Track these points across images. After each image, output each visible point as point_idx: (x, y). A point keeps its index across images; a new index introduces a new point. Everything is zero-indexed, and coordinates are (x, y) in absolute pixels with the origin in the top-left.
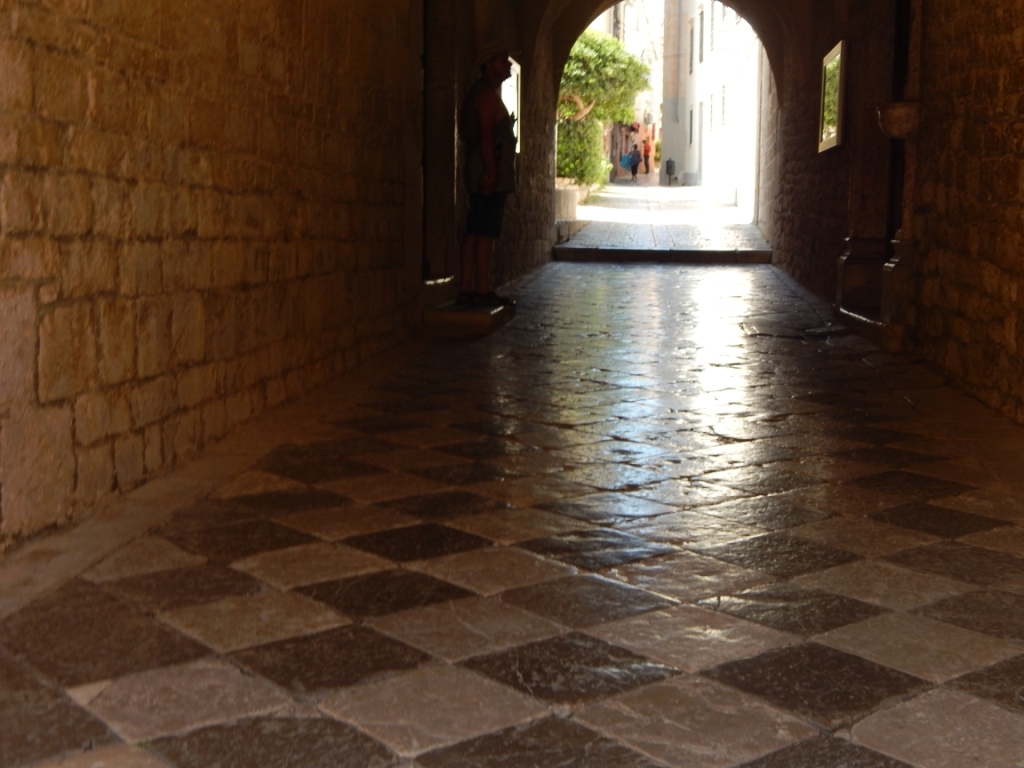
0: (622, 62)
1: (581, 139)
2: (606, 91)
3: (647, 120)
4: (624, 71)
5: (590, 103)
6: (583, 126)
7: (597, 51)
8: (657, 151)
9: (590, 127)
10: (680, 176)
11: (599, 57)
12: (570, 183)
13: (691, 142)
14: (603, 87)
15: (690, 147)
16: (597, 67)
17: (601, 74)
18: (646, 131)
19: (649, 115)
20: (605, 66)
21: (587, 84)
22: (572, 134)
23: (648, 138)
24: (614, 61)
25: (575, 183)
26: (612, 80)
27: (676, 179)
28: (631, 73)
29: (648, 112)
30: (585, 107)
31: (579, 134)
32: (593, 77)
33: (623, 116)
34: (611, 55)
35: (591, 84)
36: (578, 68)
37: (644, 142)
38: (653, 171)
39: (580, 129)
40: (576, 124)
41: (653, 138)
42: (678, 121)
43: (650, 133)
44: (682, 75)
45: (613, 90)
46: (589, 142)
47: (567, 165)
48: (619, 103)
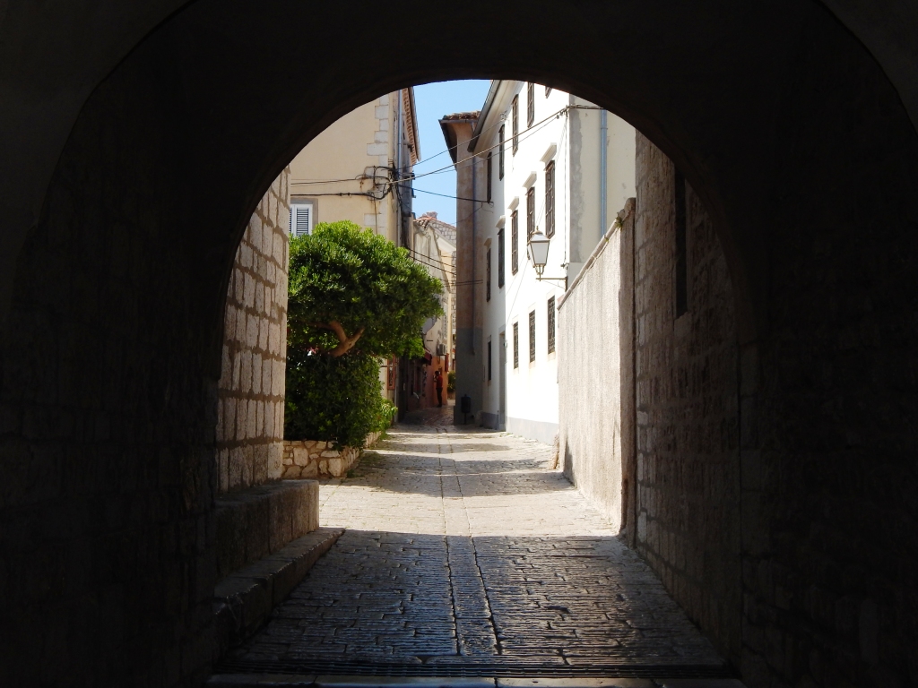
0: (403, 273)
1: (343, 385)
2: (377, 315)
3: (440, 350)
4: (403, 285)
5: (356, 333)
6: (346, 365)
7: (362, 257)
8: (450, 382)
9: (355, 367)
10: (478, 416)
11: (367, 265)
12: (327, 449)
13: (490, 378)
14: (373, 309)
15: (489, 384)
16: (363, 279)
17: (369, 290)
18: (439, 362)
19: (441, 346)
20: (376, 278)
21: (349, 304)
22: (328, 377)
23: (441, 370)
24: (391, 271)
25: (333, 449)
26: (386, 298)
27: (473, 417)
28: (414, 290)
29: (441, 342)
30: (349, 337)
31: (339, 376)
32: (358, 295)
33: (408, 349)
34: (385, 264)
35: (355, 304)
36: (335, 280)
37: (437, 373)
38: (446, 404)
39: (341, 370)
40: (335, 362)
41: (446, 370)
42: (473, 354)
43: (443, 364)
44: (477, 303)
45: (388, 313)
46: (354, 388)
47: (322, 422)
48: (399, 333)
